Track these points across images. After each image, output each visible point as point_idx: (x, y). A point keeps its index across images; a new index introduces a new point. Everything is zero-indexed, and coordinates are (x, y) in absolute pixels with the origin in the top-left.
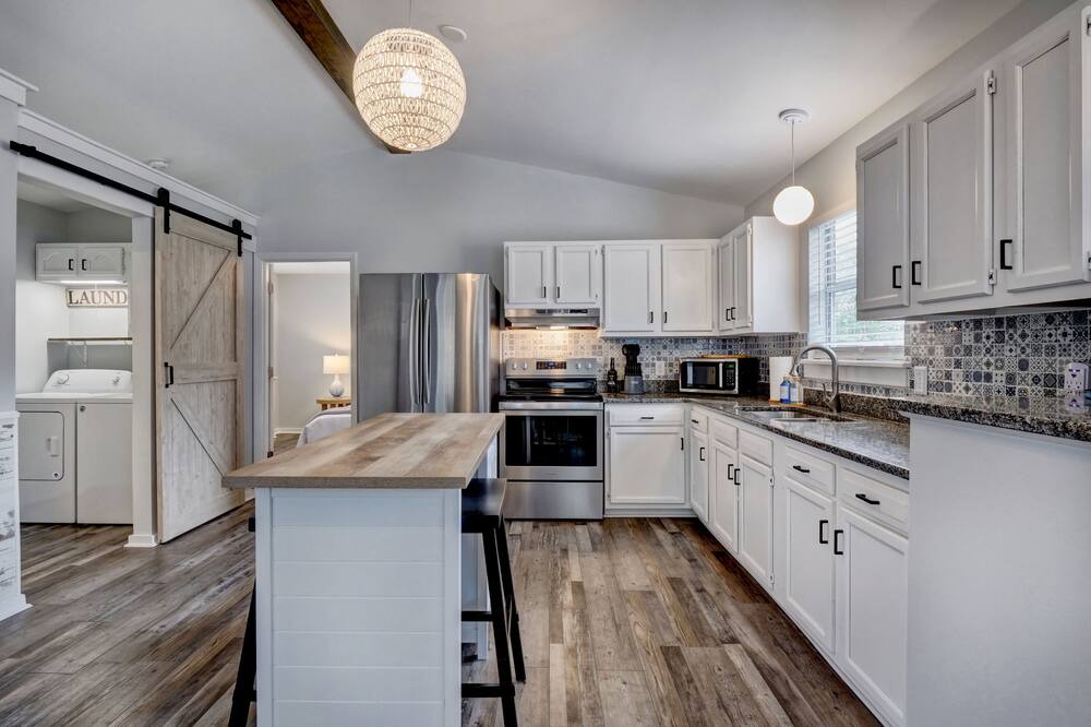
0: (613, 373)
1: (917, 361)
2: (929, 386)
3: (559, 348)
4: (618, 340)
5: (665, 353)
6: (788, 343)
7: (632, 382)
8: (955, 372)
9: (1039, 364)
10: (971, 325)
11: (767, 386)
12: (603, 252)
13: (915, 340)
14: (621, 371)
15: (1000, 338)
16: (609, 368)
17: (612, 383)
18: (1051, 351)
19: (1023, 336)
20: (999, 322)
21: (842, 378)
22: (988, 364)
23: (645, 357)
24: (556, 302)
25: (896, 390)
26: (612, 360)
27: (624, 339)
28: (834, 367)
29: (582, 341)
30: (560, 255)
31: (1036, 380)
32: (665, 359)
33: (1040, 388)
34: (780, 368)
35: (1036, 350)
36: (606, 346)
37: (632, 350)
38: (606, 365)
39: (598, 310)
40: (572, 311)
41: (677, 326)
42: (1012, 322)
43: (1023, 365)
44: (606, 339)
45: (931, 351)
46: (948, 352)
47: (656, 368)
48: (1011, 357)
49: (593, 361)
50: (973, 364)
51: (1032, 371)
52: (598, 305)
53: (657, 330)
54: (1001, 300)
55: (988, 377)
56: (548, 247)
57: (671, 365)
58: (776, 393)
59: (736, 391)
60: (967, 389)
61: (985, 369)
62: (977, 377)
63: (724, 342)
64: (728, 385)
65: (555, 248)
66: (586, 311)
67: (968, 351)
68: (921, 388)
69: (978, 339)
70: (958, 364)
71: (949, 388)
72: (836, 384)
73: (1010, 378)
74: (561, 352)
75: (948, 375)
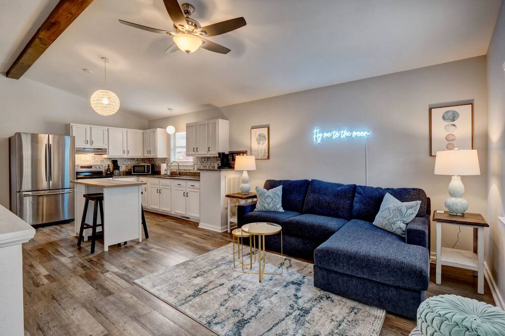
0: (109, 169)
1: (195, 164)
3: (88, 161)
4: (109, 158)
5: (125, 163)
6: (164, 160)
7: (117, 172)
11: (160, 172)
12: (108, 130)
13: (195, 160)
14: (111, 168)
16: (107, 168)
17: (109, 173)
21: (180, 168)
23: (119, 164)
24: (91, 145)
25: (191, 170)
26: (109, 165)
27: (112, 158)
28: (179, 166)
29: (97, 159)
30: (93, 130)
32: (125, 165)
34: (164, 167)
36: (105, 161)
37: (115, 162)
38: (105, 167)
39: (106, 149)
40: (97, 149)
41: (131, 155)
43: (211, 165)
44: (105, 158)
45: (197, 162)
46: (200, 162)
47: (123, 168)
49: (102, 165)
52: (106, 147)
53: (125, 156)
54: (209, 156)
56: (88, 127)
57: (127, 166)
58: (163, 173)
59: (150, 173)
63: (143, 160)
64: (148, 171)
65: (91, 128)
66: (102, 149)
68: (196, 169)
72: (179, 169)
74: (89, 162)
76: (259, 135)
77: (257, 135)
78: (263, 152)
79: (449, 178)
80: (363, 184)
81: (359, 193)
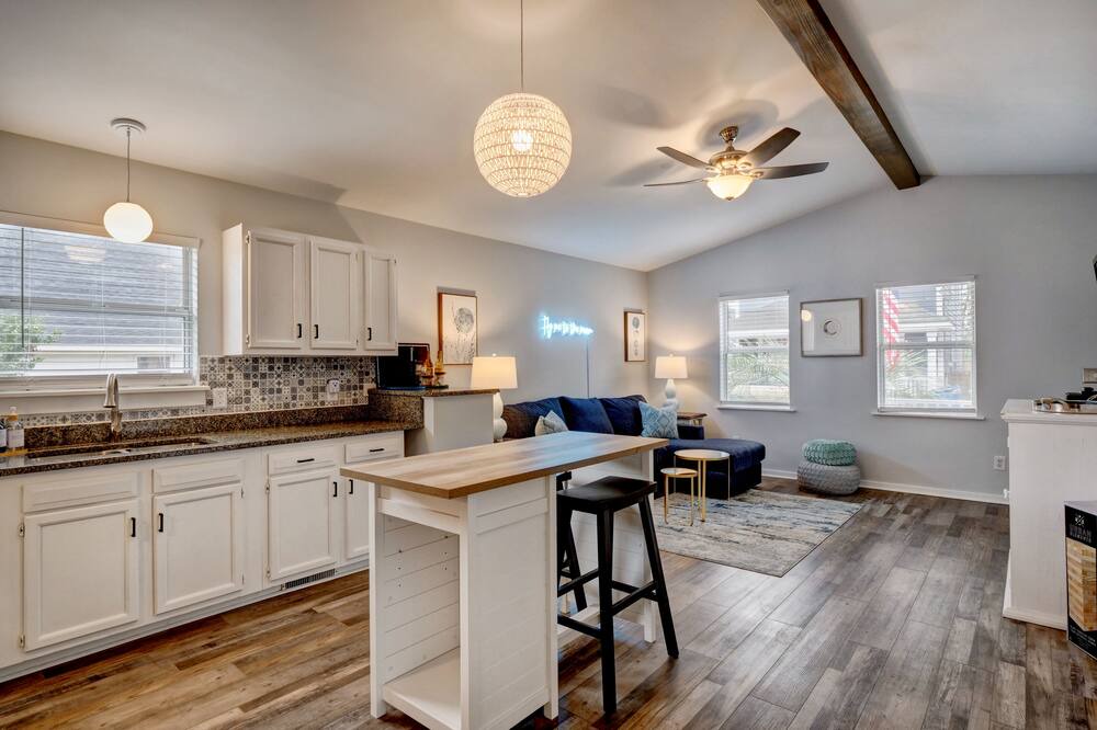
1: (214, 384)
2: (229, 401)
8: (253, 390)
9: (310, 382)
10: (267, 361)
13: (212, 369)
15: (286, 369)
18: (315, 375)
19: (301, 368)
20: (286, 359)
22: (279, 383)
31: (308, 390)
33: (310, 393)
35: (308, 375)
42: (294, 360)
43: (301, 382)
45: (230, 376)
46: (247, 376)
48: (294, 378)
50: (268, 384)
51: (306, 385)
55: (279, 391)
60: (263, 399)
61: (277, 386)
62: (271, 391)
67: (263, 376)
68: (222, 403)
69: (271, 368)
70: (255, 385)
71: (248, 400)
73: (294, 390)
75: (247, 392)
76: (461, 310)
77: (456, 310)
78: (468, 349)
79: (664, 381)
80: (584, 396)
81: (613, 407)
